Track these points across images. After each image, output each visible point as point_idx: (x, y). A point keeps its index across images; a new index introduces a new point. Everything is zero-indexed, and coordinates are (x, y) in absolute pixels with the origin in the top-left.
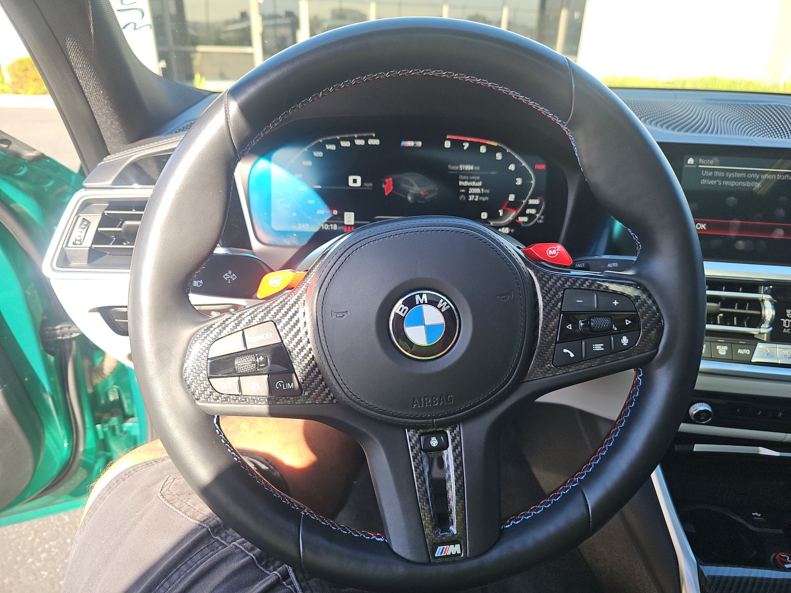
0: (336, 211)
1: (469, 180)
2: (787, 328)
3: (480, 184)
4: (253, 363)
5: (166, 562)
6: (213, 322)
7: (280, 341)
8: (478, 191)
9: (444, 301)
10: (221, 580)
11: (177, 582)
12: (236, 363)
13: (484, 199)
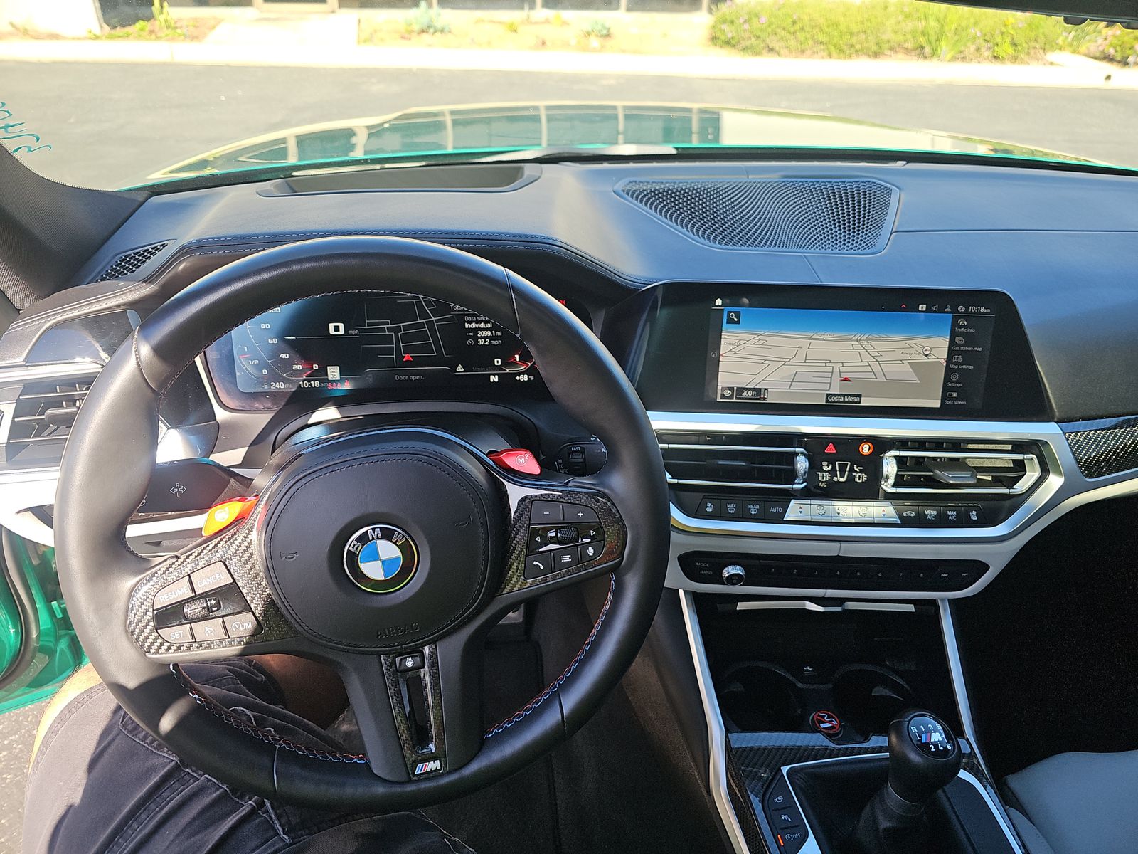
0: (317, 366)
1: (477, 322)
2: (822, 482)
3: (490, 325)
4: (204, 608)
5: (133, 802)
6: (154, 570)
7: (232, 581)
8: (488, 333)
9: (399, 533)
10: (192, 817)
11: (146, 821)
12: (185, 610)
13: (496, 343)
